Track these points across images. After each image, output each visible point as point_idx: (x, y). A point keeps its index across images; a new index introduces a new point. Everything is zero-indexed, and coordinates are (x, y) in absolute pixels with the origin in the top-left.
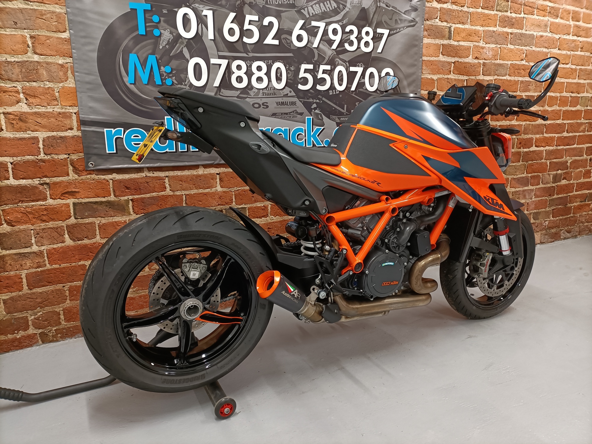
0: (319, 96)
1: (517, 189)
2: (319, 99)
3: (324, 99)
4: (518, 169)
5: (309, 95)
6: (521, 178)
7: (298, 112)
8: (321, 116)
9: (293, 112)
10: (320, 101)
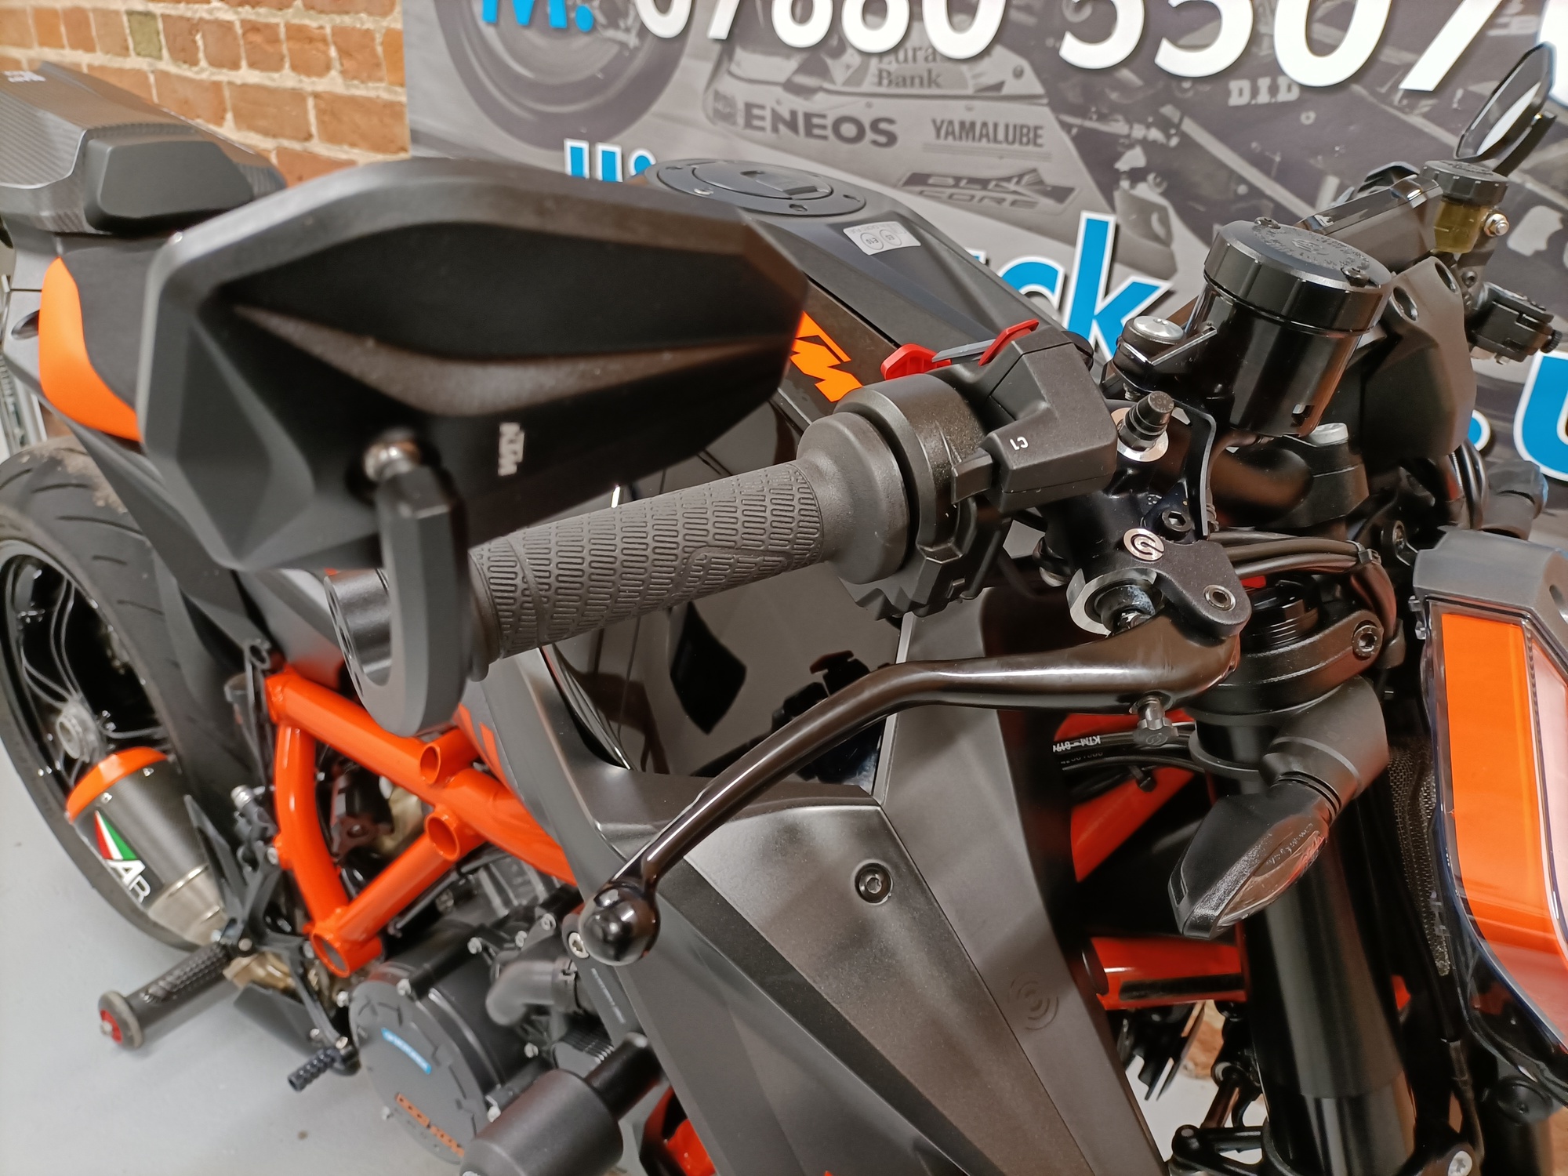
0: (1168, 110)
2: (1165, 125)
3: (1189, 127)
5: (1114, 96)
7: (1041, 182)
8: (1165, 222)
9: (1021, 176)
10: (1169, 137)
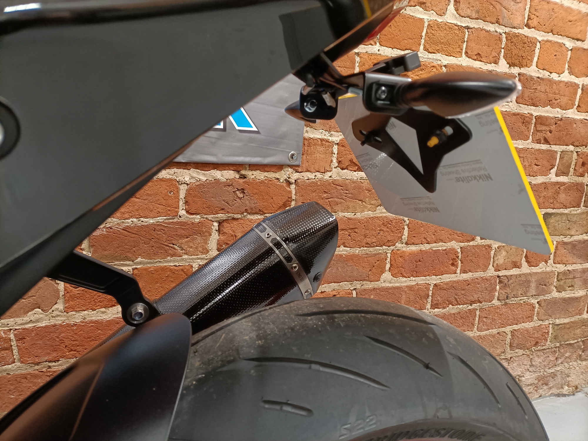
1: (570, 268)
4: (575, 223)
6: (580, 242)
